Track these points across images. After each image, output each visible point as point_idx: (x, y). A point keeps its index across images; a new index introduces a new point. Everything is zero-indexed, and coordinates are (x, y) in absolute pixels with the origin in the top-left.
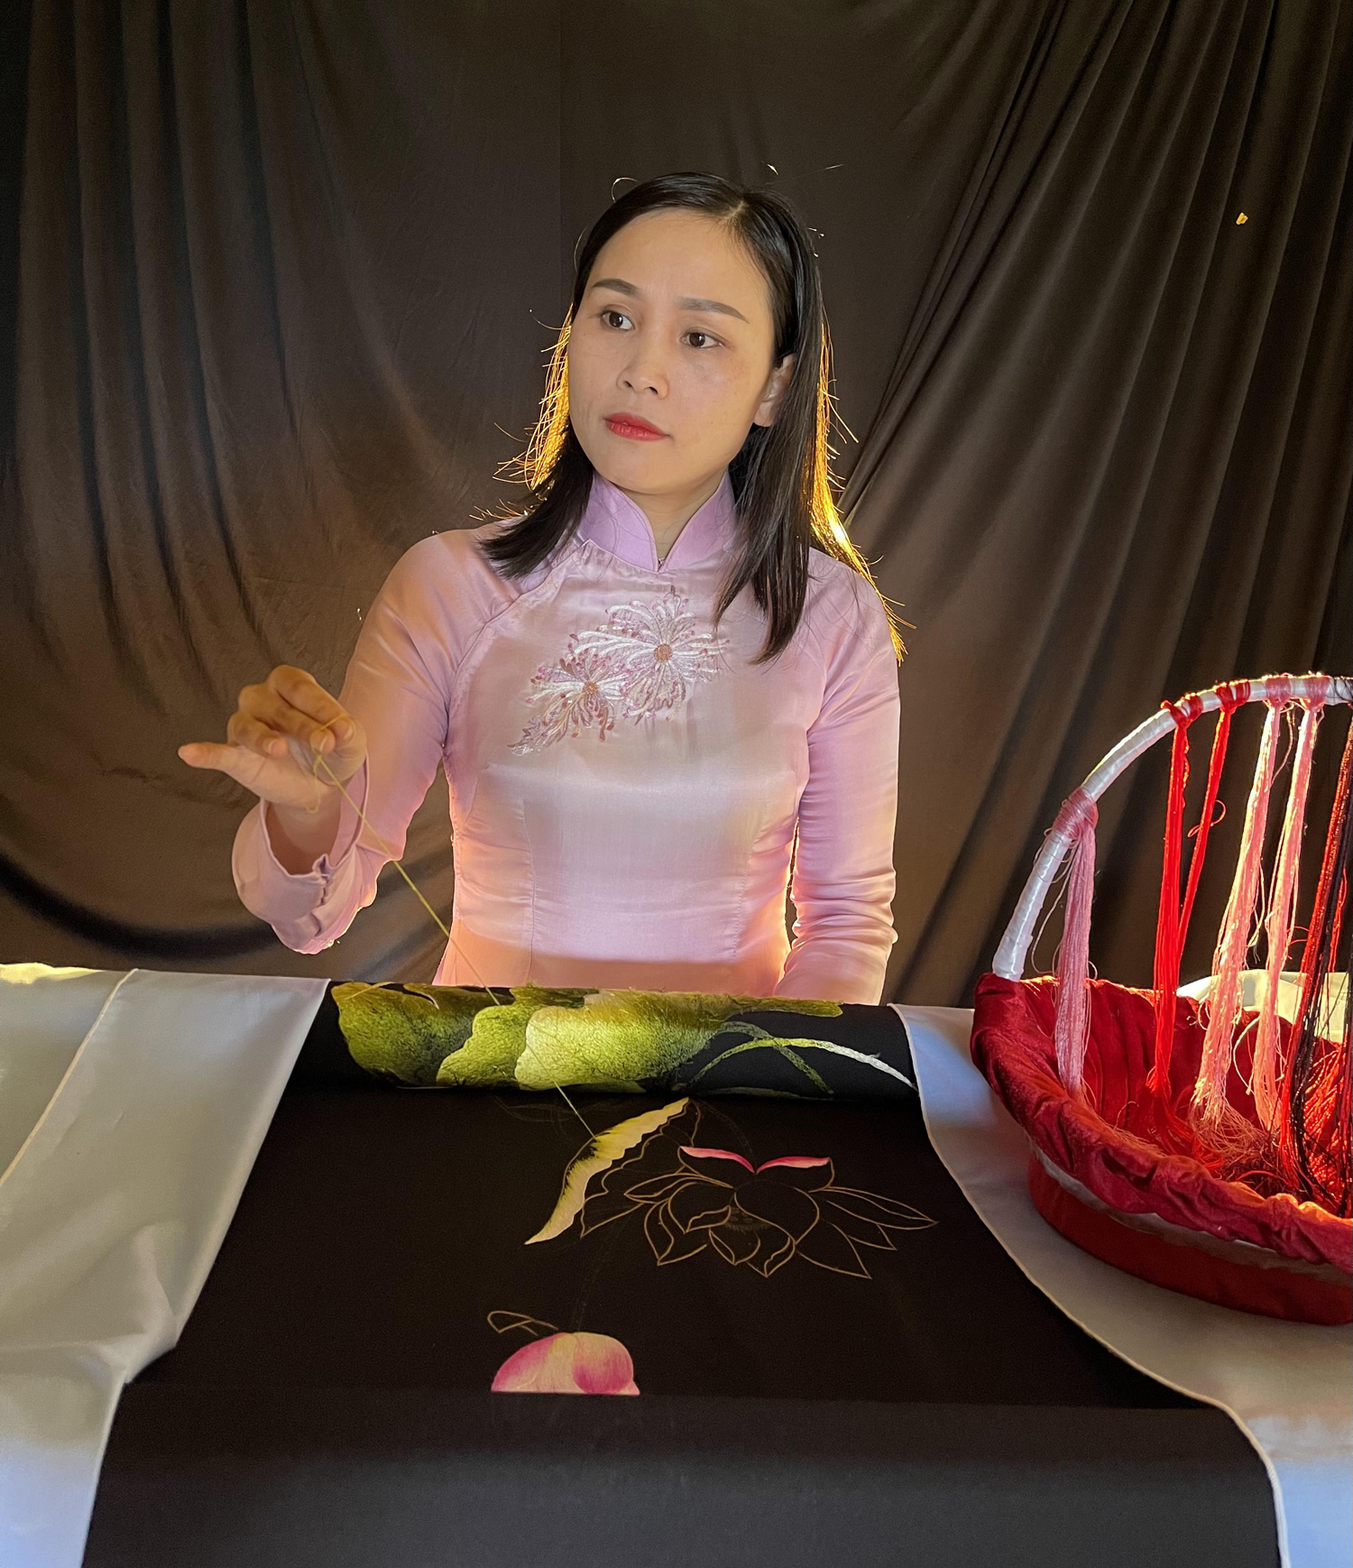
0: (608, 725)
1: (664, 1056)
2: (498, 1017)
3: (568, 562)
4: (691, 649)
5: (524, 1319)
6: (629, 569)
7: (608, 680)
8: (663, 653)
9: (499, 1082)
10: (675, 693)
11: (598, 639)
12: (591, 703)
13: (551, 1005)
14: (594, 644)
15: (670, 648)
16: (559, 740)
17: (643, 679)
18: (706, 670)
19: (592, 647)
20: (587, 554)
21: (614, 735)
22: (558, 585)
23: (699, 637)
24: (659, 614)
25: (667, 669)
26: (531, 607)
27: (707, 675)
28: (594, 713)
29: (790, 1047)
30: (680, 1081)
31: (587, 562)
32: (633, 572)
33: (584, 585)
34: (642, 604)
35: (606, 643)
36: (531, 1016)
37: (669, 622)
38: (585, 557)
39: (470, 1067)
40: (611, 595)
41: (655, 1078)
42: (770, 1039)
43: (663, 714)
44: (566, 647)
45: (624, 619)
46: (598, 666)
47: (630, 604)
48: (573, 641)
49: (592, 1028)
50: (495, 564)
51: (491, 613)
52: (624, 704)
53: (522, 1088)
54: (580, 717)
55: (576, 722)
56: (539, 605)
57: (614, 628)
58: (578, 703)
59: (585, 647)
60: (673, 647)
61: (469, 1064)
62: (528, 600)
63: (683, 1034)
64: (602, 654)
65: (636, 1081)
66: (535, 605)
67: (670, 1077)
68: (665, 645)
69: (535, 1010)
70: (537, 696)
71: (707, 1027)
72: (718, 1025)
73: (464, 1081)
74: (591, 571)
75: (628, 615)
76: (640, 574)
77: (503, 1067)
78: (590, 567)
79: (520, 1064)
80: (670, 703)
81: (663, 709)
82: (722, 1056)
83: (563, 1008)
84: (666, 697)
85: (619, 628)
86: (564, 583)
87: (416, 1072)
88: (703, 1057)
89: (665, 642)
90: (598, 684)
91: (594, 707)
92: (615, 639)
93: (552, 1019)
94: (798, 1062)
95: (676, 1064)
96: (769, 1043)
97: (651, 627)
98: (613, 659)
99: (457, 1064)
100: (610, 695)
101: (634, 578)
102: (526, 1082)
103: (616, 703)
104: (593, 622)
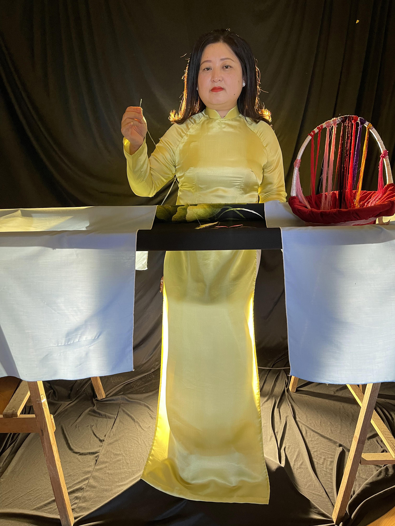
1: (212, 213)
2: (182, 208)
9: (183, 220)
29: (236, 210)
30: (216, 218)
39: (178, 217)
41: (212, 217)
49: (199, 209)
63: (216, 209)
65: (208, 218)
71: (219, 208)
72: (222, 207)
73: (177, 220)
77: (183, 217)
79: (186, 216)
82: (223, 213)
87: (168, 219)
88: (220, 213)
94: (238, 213)
95: (215, 215)
96: (232, 209)
99: (175, 217)
102: (187, 219)
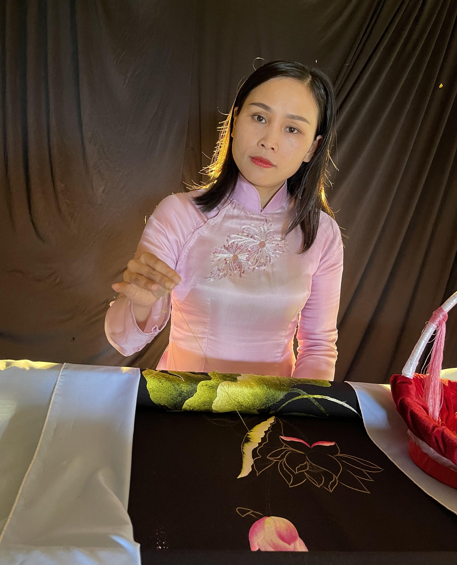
0: (242, 272)
1: (268, 401)
2: (206, 385)
3: (227, 208)
4: (273, 244)
5: (250, 511)
6: (249, 212)
7: (242, 254)
8: (262, 245)
9: (206, 410)
10: (267, 260)
11: (238, 238)
12: (236, 263)
13: (226, 380)
14: (236, 240)
15: (265, 243)
16: (225, 277)
17: (254, 254)
18: (277, 252)
19: (236, 241)
20: (234, 205)
21: (245, 275)
22: (223, 216)
23: (275, 239)
24: (261, 229)
25: (264, 251)
26: (212, 225)
27: (278, 254)
28: (237, 267)
30: (273, 410)
31: (234, 208)
32: (251, 213)
33: (233, 217)
34: (255, 225)
35: (241, 240)
36: (219, 385)
37: (264, 233)
38: (233, 206)
39: (195, 404)
40: (243, 222)
41: (264, 409)
42: (307, 395)
43: (263, 268)
44: (226, 241)
45: (248, 230)
46: (238, 249)
47: (250, 225)
48: (229, 238)
49: (241, 390)
50: (198, 207)
51: (197, 226)
52: (248, 264)
53: (214, 411)
54: (232, 268)
55: (231, 270)
56: (215, 224)
57: (244, 234)
58: (231, 263)
59: (233, 241)
60: (266, 243)
61: (195, 403)
62: (211, 222)
63: (275, 393)
64: (240, 244)
65: (257, 410)
66: (214, 223)
67: (269, 409)
68: (263, 242)
69: (220, 383)
70: (216, 259)
71: (284, 390)
72: (288, 390)
73: (193, 409)
74: (236, 212)
75: (249, 230)
76: (253, 214)
77: (208, 404)
78: (235, 210)
79: (214, 403)
80: (265, 264)
81: (263, 266)
82: (289, 401)
83: (230, 382)
84: (264, 261)
85: (246, 234)
86: (225, 216)
87: (175, 405)
88: (283, 401)
89: (263, 240)
90: (238, 255)
91: (237, 264)
92: (245, 238)
93: (227, 386)
94: (316, 403)
95: (272, 404)
97: (258, 234)
98: (244, 246)
99: (190, 403)
100: (242, 260)
101: (251, 216)
102: (215, 410)
103: (245, 263)
104: (237, 232)
